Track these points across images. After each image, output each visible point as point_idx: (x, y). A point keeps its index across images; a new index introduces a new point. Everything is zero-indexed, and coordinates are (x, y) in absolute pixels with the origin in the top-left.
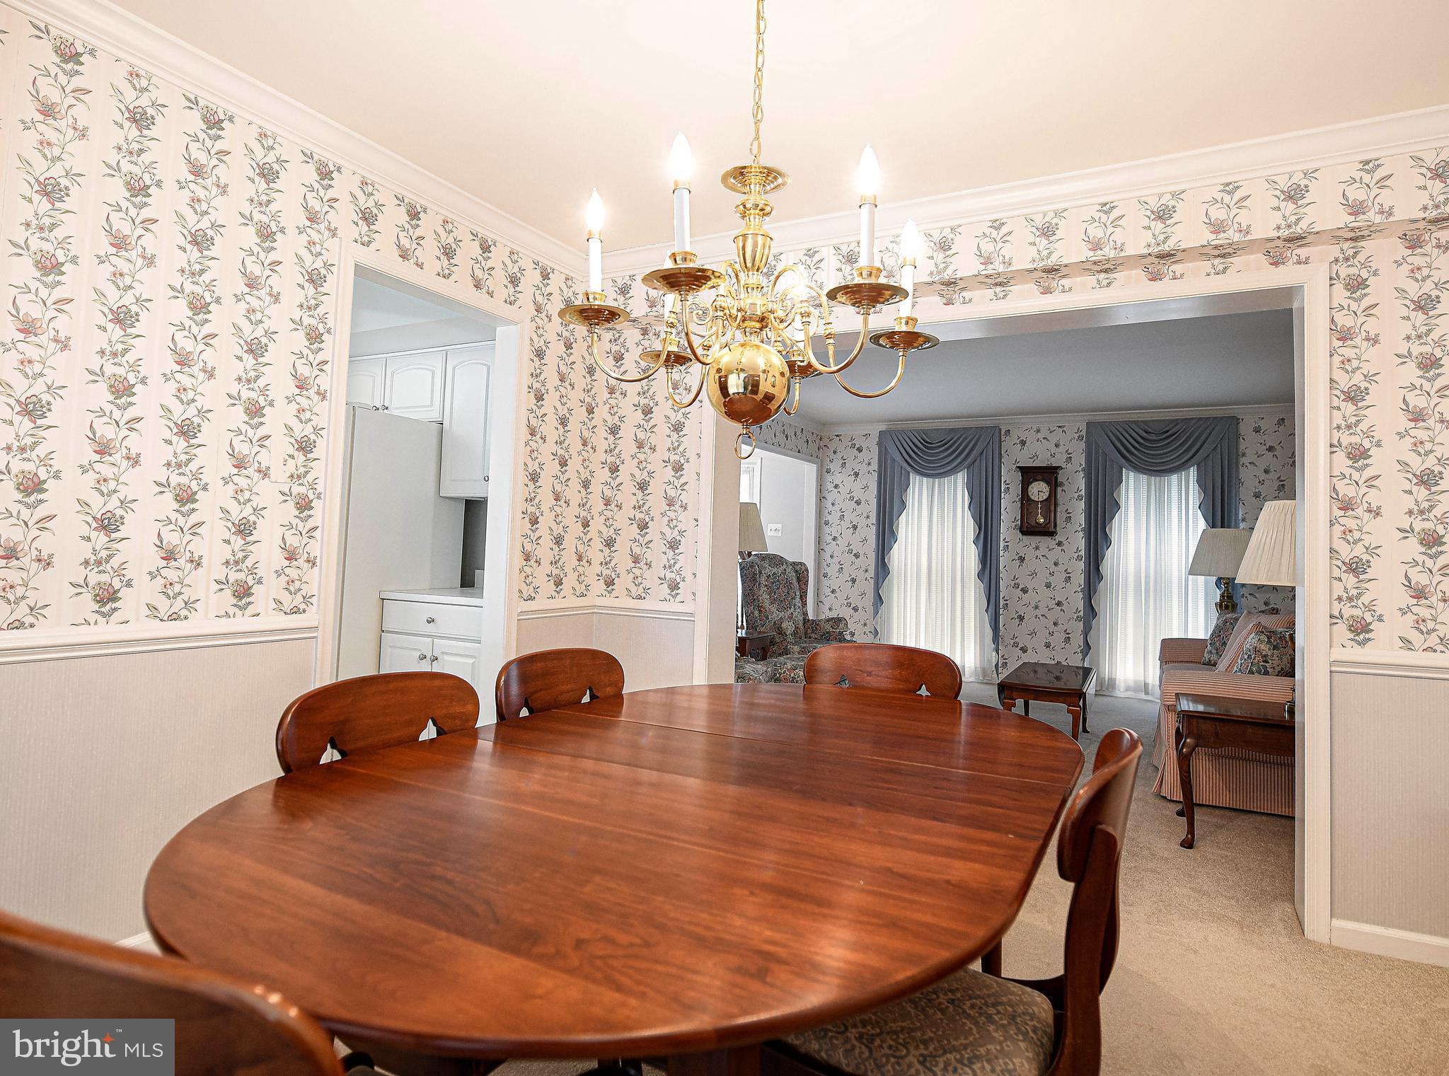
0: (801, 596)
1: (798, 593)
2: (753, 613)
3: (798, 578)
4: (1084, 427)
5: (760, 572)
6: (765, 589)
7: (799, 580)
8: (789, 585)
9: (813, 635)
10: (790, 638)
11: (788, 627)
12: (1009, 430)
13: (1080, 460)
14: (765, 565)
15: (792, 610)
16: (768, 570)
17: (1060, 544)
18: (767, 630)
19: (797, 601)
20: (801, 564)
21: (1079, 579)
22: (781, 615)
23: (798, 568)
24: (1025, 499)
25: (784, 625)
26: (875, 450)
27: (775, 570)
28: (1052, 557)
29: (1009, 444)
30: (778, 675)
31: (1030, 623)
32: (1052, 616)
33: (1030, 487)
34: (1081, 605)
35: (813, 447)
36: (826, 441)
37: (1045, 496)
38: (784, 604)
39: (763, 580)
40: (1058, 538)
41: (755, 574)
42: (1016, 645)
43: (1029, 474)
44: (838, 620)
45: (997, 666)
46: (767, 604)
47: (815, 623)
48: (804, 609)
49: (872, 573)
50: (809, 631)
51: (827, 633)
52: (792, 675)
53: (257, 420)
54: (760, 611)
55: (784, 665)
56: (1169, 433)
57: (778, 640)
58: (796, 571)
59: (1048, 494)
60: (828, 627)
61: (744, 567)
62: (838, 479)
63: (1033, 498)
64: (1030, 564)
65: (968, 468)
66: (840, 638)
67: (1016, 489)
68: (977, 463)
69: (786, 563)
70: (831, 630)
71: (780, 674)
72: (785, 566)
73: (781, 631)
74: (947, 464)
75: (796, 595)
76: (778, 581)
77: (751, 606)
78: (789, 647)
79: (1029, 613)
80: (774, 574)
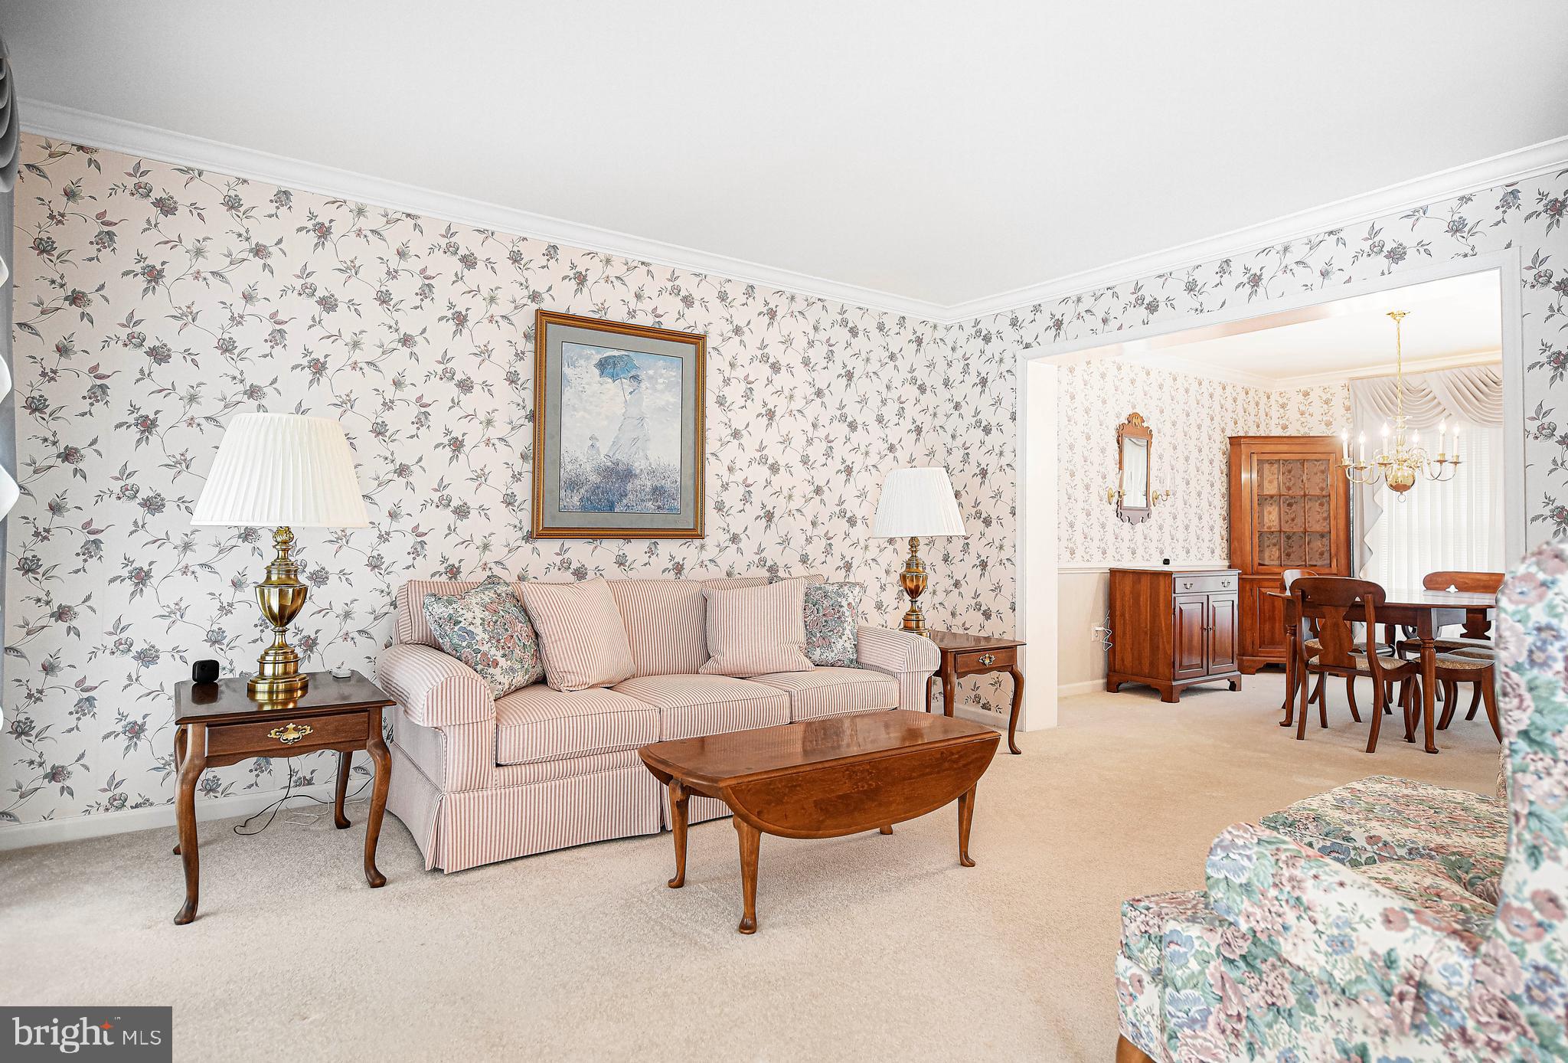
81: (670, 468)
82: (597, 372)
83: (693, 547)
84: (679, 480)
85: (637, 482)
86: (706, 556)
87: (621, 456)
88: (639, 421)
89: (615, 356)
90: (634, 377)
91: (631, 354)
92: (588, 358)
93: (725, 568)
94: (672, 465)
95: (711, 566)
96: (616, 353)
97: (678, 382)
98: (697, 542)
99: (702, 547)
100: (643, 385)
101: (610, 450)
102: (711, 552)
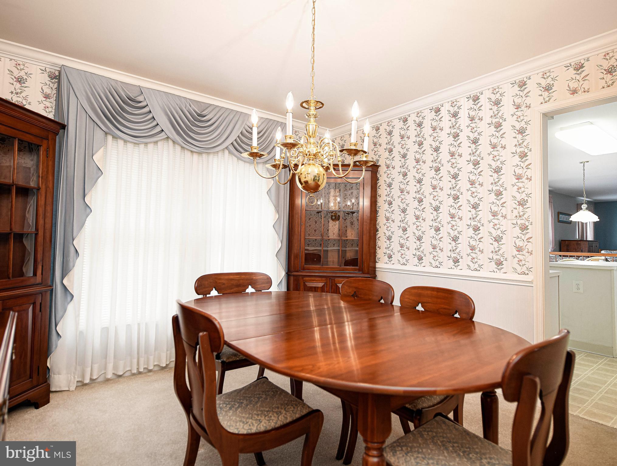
53: (500, 197)
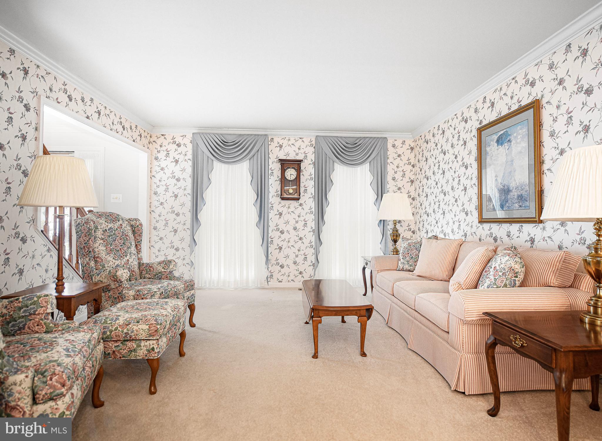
0: (136, 245)
1: (133, 243)
2: (88, 263)
3: (133, 231)
4: (313, 139)
5: (96, 228)
6: (102, 241)
7: (134, 232)
8: (124, 237)
9: (147, 276)
10: (126, 284)
11: (123, 274)
12: (273, 139)
13: (311, 157)
14: (101, 221)
15: (128, 257)
16: (103, 224)
17: (301, 205)
18: (102, 278)
19: (133, 249)
20: (136, 220)
21: (312, 224)
22: (117, 262)
23: (133, 223)
24: (283, 180)
25: (119, 273)
26: (190, 146)
27: (110, 225)
28: (297, 212)
29: (273, 146)
30: (108, 333)
31: (286, 251)
32: (297, 246)
33: (286, 173)
34: (313, 239)
35: (145, 141)
36: (154, 138)
37: (293, 177)
38: (120, 253)
39: (99, 234)
40: (300, 201)
41: (89, 229)
42: (278, 264)
43: (285, 164)
44: (168, 263)
45: (267, 278)
46: (103, 255)
47: (149, 266)
48: (139, 256)
49: (188, 225)
50: (144, 273)
51: (160, 273)
52: (125, 331)
54: (96, 262)
55: (115, 321)
56: (356, 145)
57: (113, 286)
58: (132, 226)
59: (295, 176)
60: (160, 269)
61: (79, 224)
62: (163, 164)
63: (287, 178)
64: (285, 217)
65: (250, 159)
66: (170, 276)
67: (277, 173)
68: (255, 157)
69: (122, 219)
70: (163, 270)
71: (111, 331)
72: (121, 222)
73: (116, 279)
74: (237, 156)
75: (131, 245)
76: (114, 234)
77: (86, 257)
78: (124, 292)
79: (285, 245)
80: (111, 228)
81: (524, 183)
82: (496, 144)
83: (539, 228)
84: (528, 190)
85: (511, 194)
86: (546, 234)
87: (506, 183)
88: (511, 162)
89: (502, 134)
90: (509, 141)
91: (507, 130)
92: (493, 140)
93: (557, 243)
94: (525, 182)
95: (549, 240)
96: (502, 132)
97: (526, 134)
98: (541, 225)
99: (544, 228)
100: (512, 143)
101: (502, 181)
102: (549, 232)
